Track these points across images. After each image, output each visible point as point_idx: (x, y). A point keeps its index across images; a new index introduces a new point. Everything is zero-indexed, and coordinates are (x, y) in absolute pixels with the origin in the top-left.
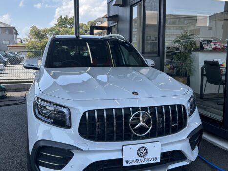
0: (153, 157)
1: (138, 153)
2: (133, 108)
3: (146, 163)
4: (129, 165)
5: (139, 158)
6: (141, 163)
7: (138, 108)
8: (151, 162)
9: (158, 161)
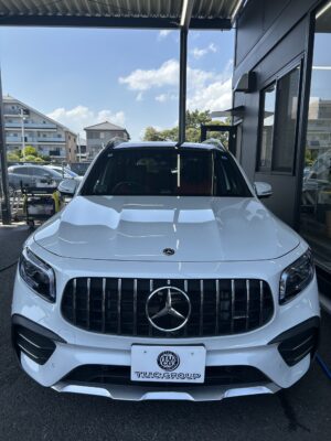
0: (191, 372)
1: (159, 362)
2: (155, 280)
3: (175, 380)
4: (141, 379)
5: (163, 371)
6: (164, 380)
7: (166, 280)
8: (186, 381)
9: (201, 380)
